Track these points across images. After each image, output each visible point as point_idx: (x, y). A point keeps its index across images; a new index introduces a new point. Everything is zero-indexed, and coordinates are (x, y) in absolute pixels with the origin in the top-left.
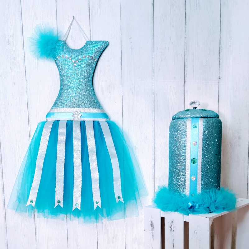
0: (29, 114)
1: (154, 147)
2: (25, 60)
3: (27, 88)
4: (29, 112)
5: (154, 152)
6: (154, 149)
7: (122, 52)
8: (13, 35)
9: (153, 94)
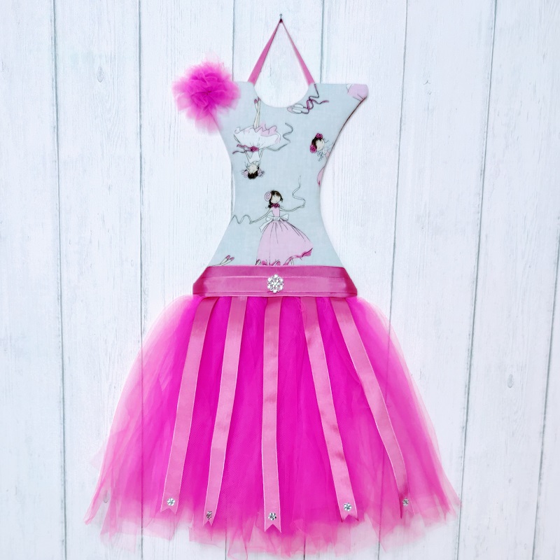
0: (143, 272)
1: (470, 375)
2: (141, 126)
3: (142, 203)
4: (143, 268)
5: (469, 389)
6: (469, 382)
7: (403, 119)
8: (113, 56)
9: (478, 234)
